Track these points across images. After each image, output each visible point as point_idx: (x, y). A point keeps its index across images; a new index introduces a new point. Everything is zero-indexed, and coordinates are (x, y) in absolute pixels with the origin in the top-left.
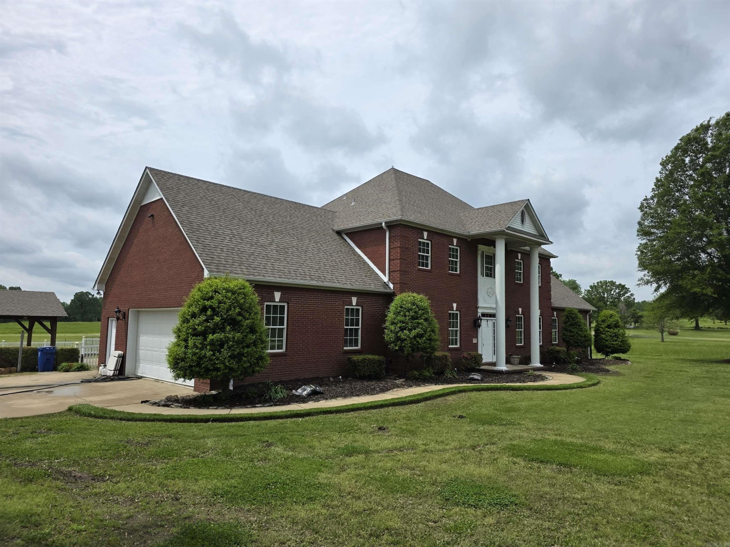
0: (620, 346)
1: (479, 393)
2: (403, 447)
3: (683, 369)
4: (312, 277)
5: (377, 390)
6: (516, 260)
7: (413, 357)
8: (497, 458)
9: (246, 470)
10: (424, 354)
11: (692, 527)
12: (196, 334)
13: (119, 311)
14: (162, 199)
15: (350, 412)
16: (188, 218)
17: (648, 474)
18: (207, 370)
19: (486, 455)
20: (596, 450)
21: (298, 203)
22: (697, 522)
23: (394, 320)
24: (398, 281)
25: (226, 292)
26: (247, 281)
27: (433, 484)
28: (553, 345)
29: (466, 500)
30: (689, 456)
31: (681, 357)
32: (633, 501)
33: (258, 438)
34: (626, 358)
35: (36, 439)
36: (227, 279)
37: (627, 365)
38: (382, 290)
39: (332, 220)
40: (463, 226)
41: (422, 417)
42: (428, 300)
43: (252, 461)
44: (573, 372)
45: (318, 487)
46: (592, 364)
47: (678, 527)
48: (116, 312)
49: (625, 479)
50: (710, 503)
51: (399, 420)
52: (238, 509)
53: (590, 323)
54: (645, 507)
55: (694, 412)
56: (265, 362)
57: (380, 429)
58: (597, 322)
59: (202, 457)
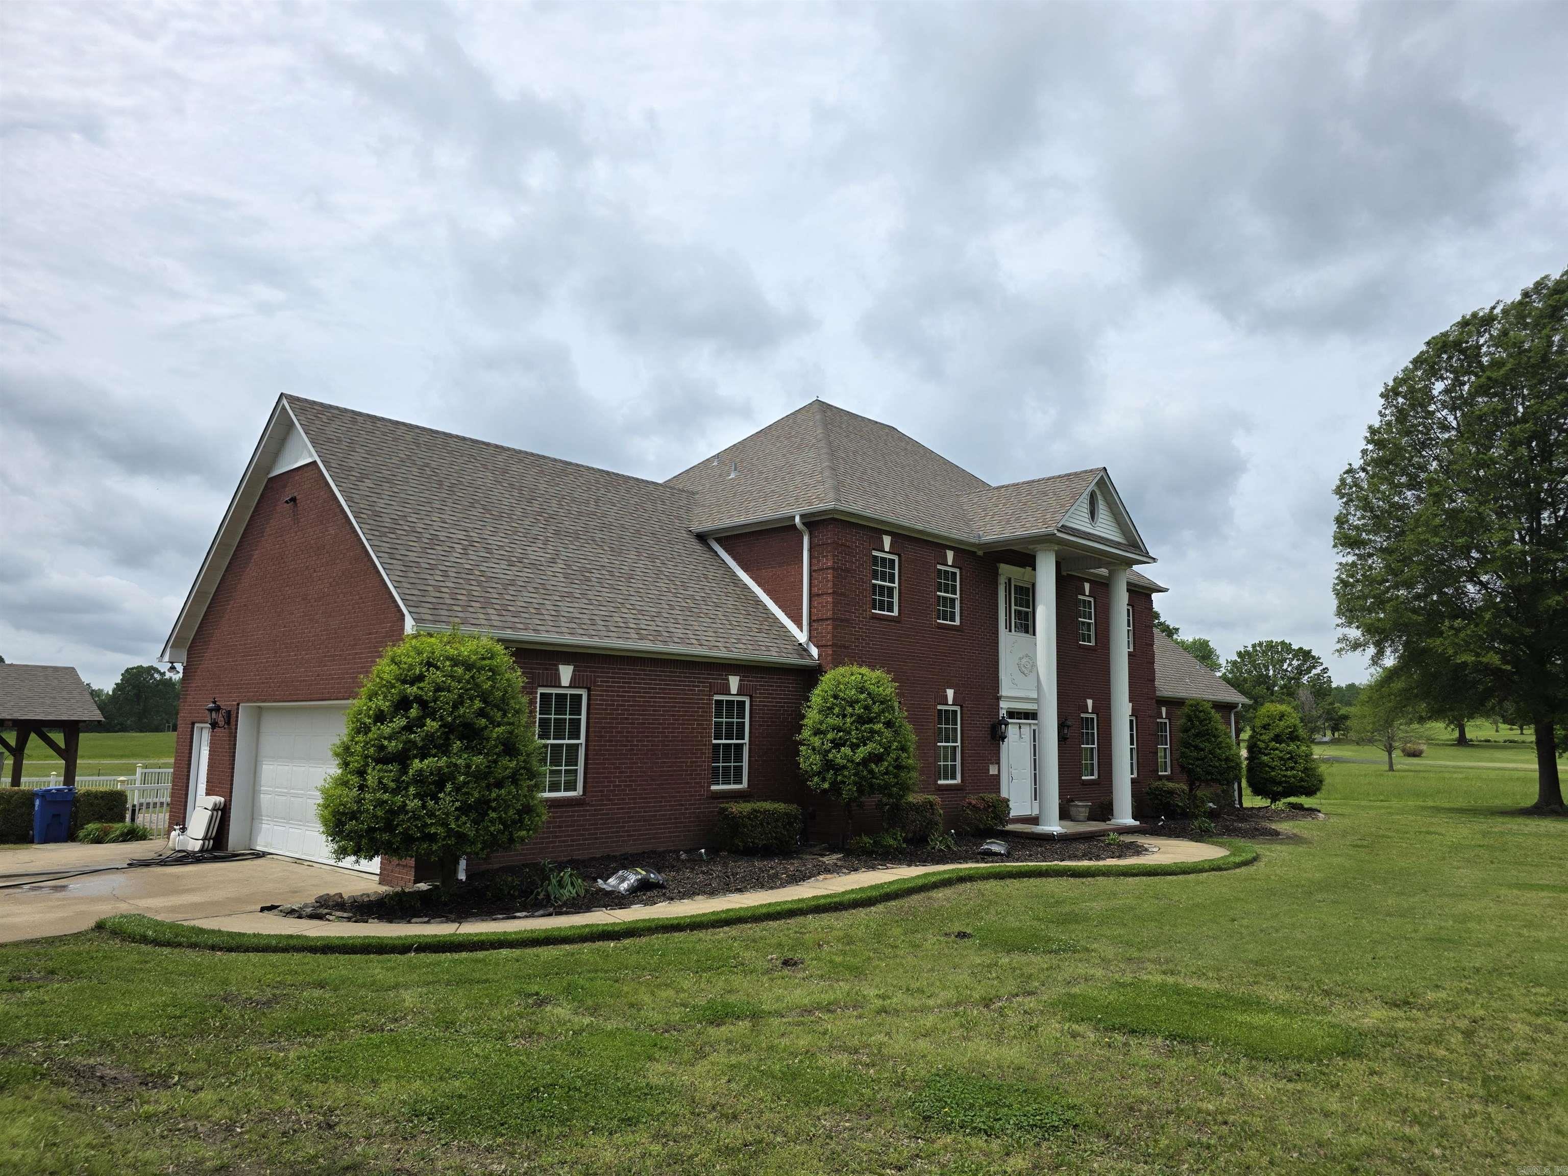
0: (1302, 780)
1: (1002, 883)
2: (835, 1002)
3: (1432, 830)
4: (642, 632)
5: (781, 879)
6: (1080, 597)
7: (861, 805)
8: (1037, 1026)
9: (487, 1058)
10: (885, 800)
11: (1451, 1169)
12: (383, 759)
13: (218, 709)
14: (315, 463)
15: (722, 927)
16: (372, 504)
17: (1359, 1055)
18: (408, 839)
19: (1013, 1019)
20: (1247, 1004)
21: (614, 473)
22: (1461, 1159)
23: (819, 726)
24: (828, 640)
25: (452, 666)
26: (499, 640)
27: (898, 1084)
28: (1161, 778)
29: (968, 1119)
30: (1445, 1015)
31: (1431, 804)
32: (1327, 1114)
33: (517, 986)
34: (1314, 806)
35: (19, 995)
36: (454, 636)
37: (1315, 821)
38: (794, 660)
39: (688, 511)
40: (967, 524)
41: (878, 936)
42: (892, 681)
43: (501, 1037)
44: (1203, 836)
45: (646, 1094)
46: (1243, 820)
47: (1420, 1170)
48: (210, 710)
49: (1309, 1067)
50: (1489, 1118)
51: (828, 943)
52: (466, 1145)
53: (1238, 731)
54: (1352, 1129)
55: (1455, 922)
56: (537, 818)
57: (786, 963)
58: (1253, 729)
59: (392, 1030)
